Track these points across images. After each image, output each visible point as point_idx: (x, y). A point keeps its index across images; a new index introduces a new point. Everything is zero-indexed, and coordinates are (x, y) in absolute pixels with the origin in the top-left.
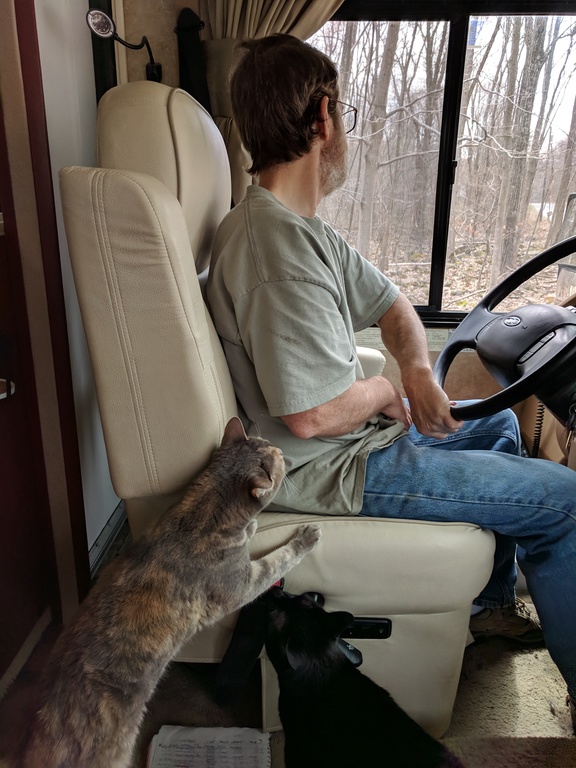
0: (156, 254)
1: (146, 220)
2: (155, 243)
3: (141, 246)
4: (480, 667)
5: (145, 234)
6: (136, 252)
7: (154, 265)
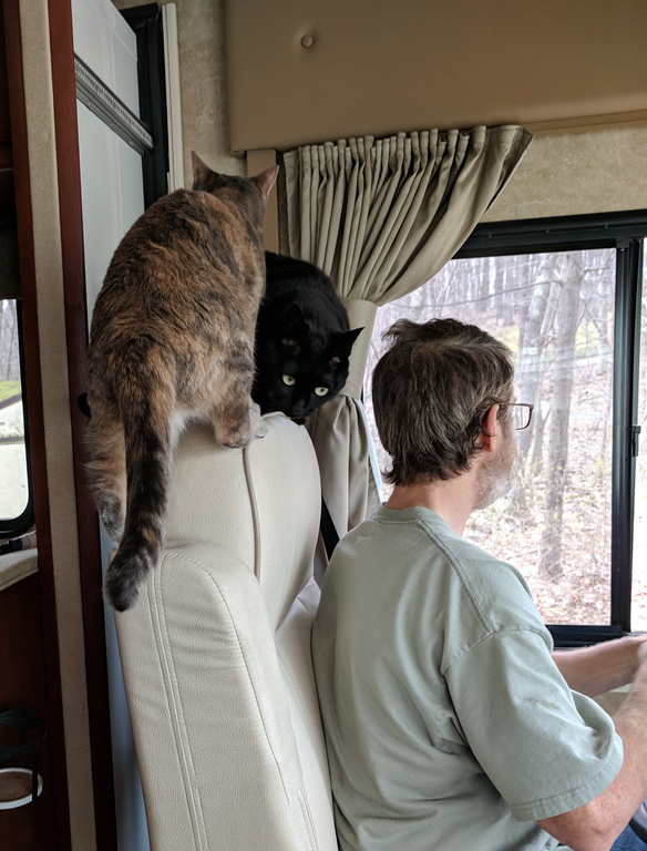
0: (226, 655)
1: (215, 615)
2: (226, 642)
3: (209, 644)
5: (213, 630)
6: (201, 652)
7: (224, 669)
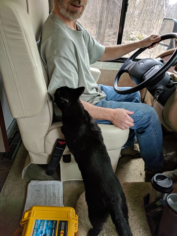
3: (15, 31)
4: (123, 163)
6: (13, 34)
7: (20, 39)
